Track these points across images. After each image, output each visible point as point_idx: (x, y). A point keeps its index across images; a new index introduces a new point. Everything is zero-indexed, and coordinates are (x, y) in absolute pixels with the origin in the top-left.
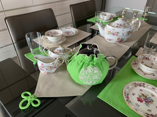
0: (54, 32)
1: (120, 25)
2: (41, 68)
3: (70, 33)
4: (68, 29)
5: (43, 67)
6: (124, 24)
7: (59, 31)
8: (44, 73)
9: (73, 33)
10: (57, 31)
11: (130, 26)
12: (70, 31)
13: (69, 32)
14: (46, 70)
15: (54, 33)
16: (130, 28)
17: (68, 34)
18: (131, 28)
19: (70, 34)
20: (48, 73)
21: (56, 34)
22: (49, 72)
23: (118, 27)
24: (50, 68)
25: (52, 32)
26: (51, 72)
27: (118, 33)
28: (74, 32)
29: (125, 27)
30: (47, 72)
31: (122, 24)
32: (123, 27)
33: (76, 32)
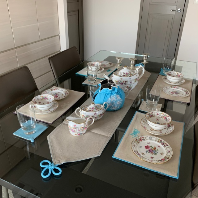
0: (41, 97)
1: (127, 74)
2: (74, 130)
3: (59, 95)
4: (55, 90)
5: (75, 129)
6: (130, 72)
7: (47, 96)
8: (76, 134)
9: (62, 95)
10: (46, 96)
11: (135, 74)
12: (57, 93)
13: (57, 95)
14: (78, 131)
15: (42, 99)
16: (135, 75)
17: (57, 97)
18: (137, 76)
19: (59, 97)
20: (79, 135)
21: (44, 99)
22: (80, 133)
23: (125, 76)
24: (82, 129)
25: (39, 98)
26: (82, 133)
27: (126, 82)
28: (64, 94)
29: (131, 75)
30: (79, 133)
31: (128, 73)
32: (129, 76)
33: (66, 93)
